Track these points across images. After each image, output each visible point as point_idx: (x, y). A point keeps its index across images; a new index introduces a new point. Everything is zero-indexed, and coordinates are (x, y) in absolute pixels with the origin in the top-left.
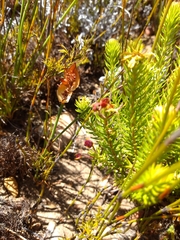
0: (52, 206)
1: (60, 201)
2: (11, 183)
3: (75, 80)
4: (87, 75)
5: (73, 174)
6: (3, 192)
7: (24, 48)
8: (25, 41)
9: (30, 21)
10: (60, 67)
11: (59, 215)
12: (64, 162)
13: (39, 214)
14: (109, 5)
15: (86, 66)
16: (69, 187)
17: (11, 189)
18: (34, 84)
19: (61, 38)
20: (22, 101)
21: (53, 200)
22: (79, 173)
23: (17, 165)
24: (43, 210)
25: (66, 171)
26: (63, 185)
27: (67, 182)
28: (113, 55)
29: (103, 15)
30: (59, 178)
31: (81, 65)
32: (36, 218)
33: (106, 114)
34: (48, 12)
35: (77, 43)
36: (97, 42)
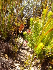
0: (18, 62)
1: (20, 60)
2: (7, 56)
3: (23, 27)
4: (26, 27)
5: (23, 53)
6: (4, 58)
7: (10, 21)
8: (10, 19)
9: (12, 15)
10: (19, 25)
11: (20, 64)
12: (21, 50)
13: (14, 64)
14: (31, 9)
15: (26, 25)
16: (22, 57)
17: (6, 57)
18: (12, 30)
19: (19, 18)
20: (9, 34)
21: (18, 60)
22: (25, 53)
23: (8, 50)
24: (15, 63)
25: (21, 53)
26: (20, 56)
27: (22, 55)
28: (32, 21)
29: (29, 12)
30: (19, 54)
31: (24, 25)
32: (13, 65)
33: (30, 34)
34: (15, 12)
35: (23, 19)
36: (28, 19)
